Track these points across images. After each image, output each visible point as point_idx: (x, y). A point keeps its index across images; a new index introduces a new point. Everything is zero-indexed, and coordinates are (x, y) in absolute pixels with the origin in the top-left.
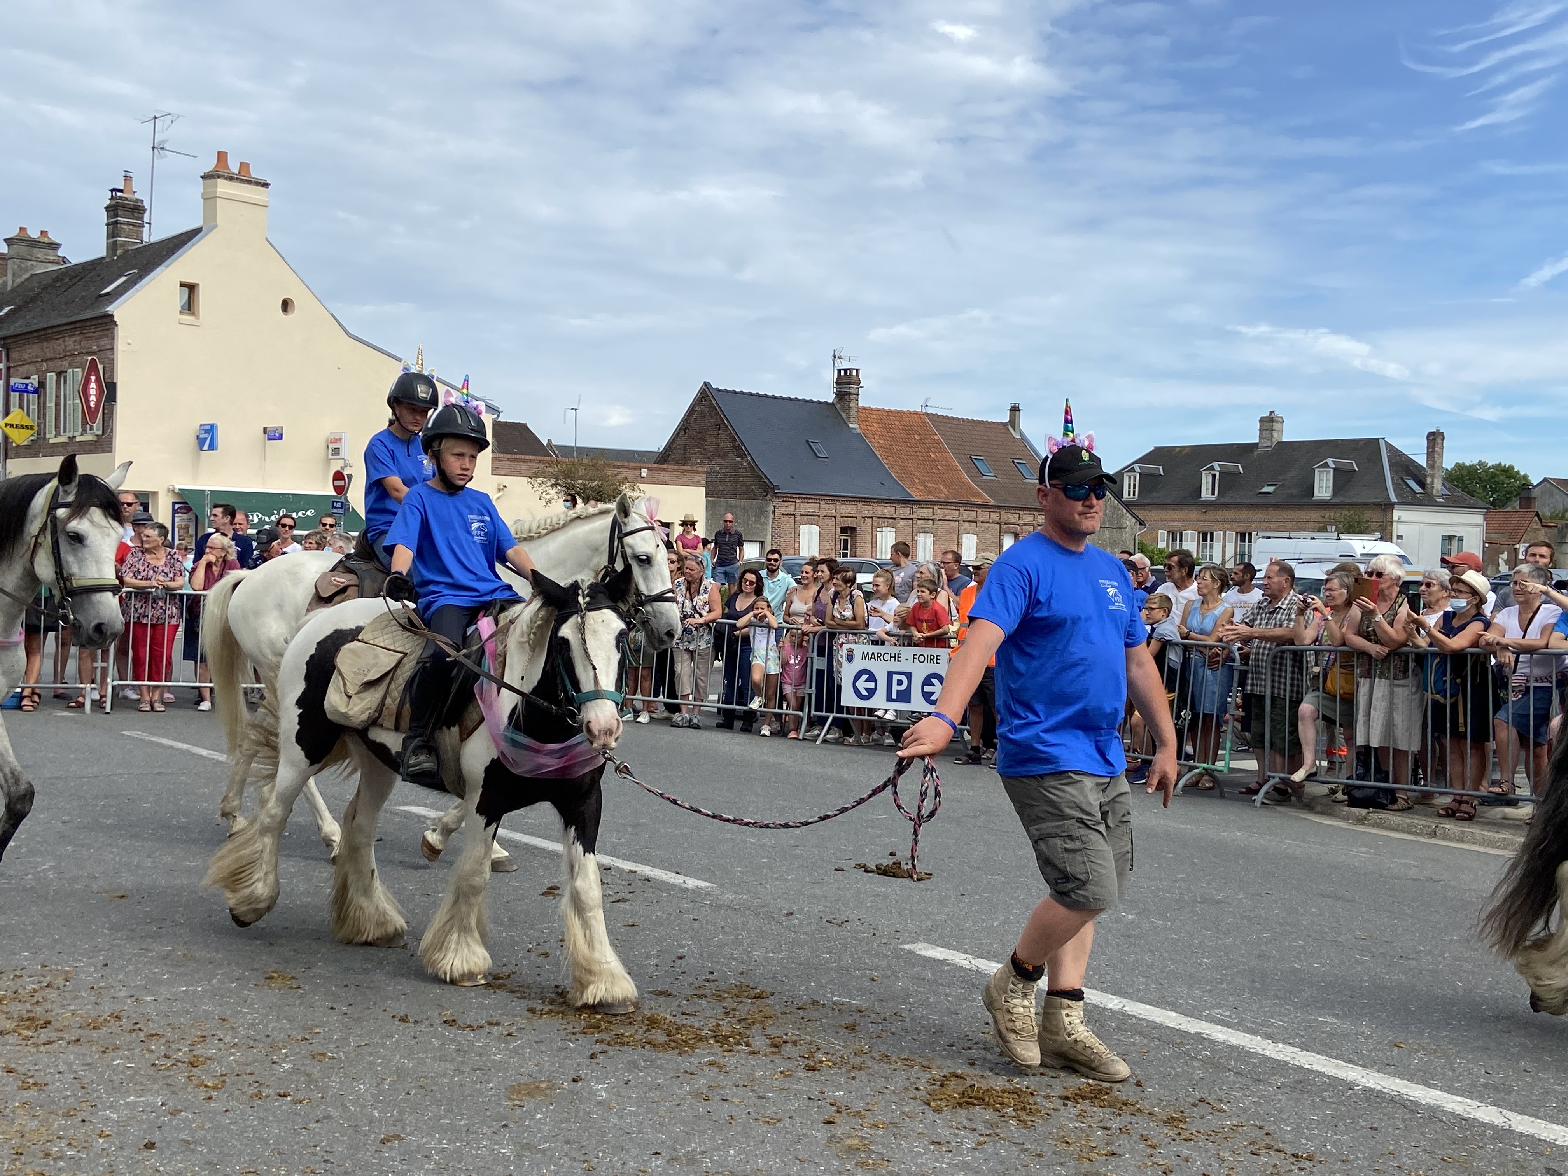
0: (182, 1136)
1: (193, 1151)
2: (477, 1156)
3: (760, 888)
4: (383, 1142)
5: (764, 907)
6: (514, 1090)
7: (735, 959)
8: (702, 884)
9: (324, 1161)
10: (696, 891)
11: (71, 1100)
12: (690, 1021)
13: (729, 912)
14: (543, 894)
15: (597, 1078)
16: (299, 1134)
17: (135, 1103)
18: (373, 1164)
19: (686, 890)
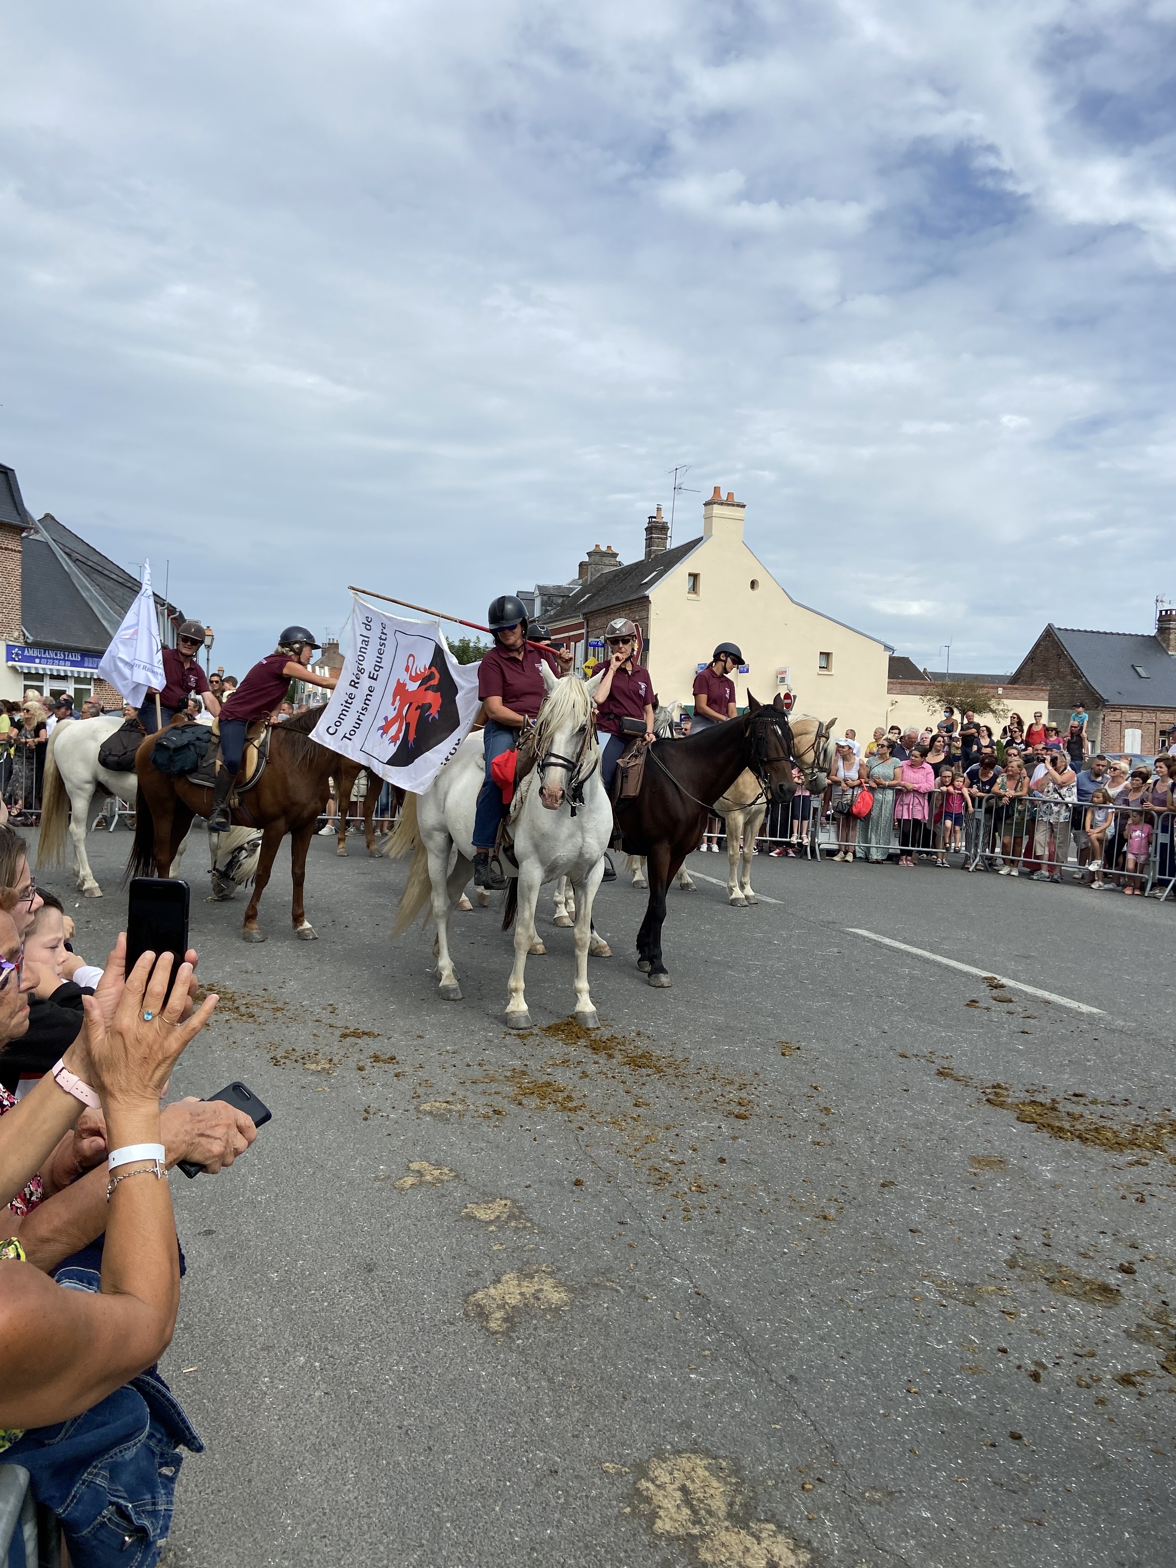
0: (743, 1156)
1: (751, 1170)
2: (956, 1209)
3: (1144, 1018)
4: (883, 1185)
5: (1152, 1034)
6: (976, 1160)
7: (1136, 1076)
8: (1095, 1010)
9: (843, 1193)
10: (1090, 1015)
11: (668, 1118)
12: (1109, 1124)
13: (1123, 1036)
14: (968, 1005)
15: (1041, 1161)
16: (821, 1169)
17: (708, 1127)
18: (879, 1202)
19: (1082, 1013)
